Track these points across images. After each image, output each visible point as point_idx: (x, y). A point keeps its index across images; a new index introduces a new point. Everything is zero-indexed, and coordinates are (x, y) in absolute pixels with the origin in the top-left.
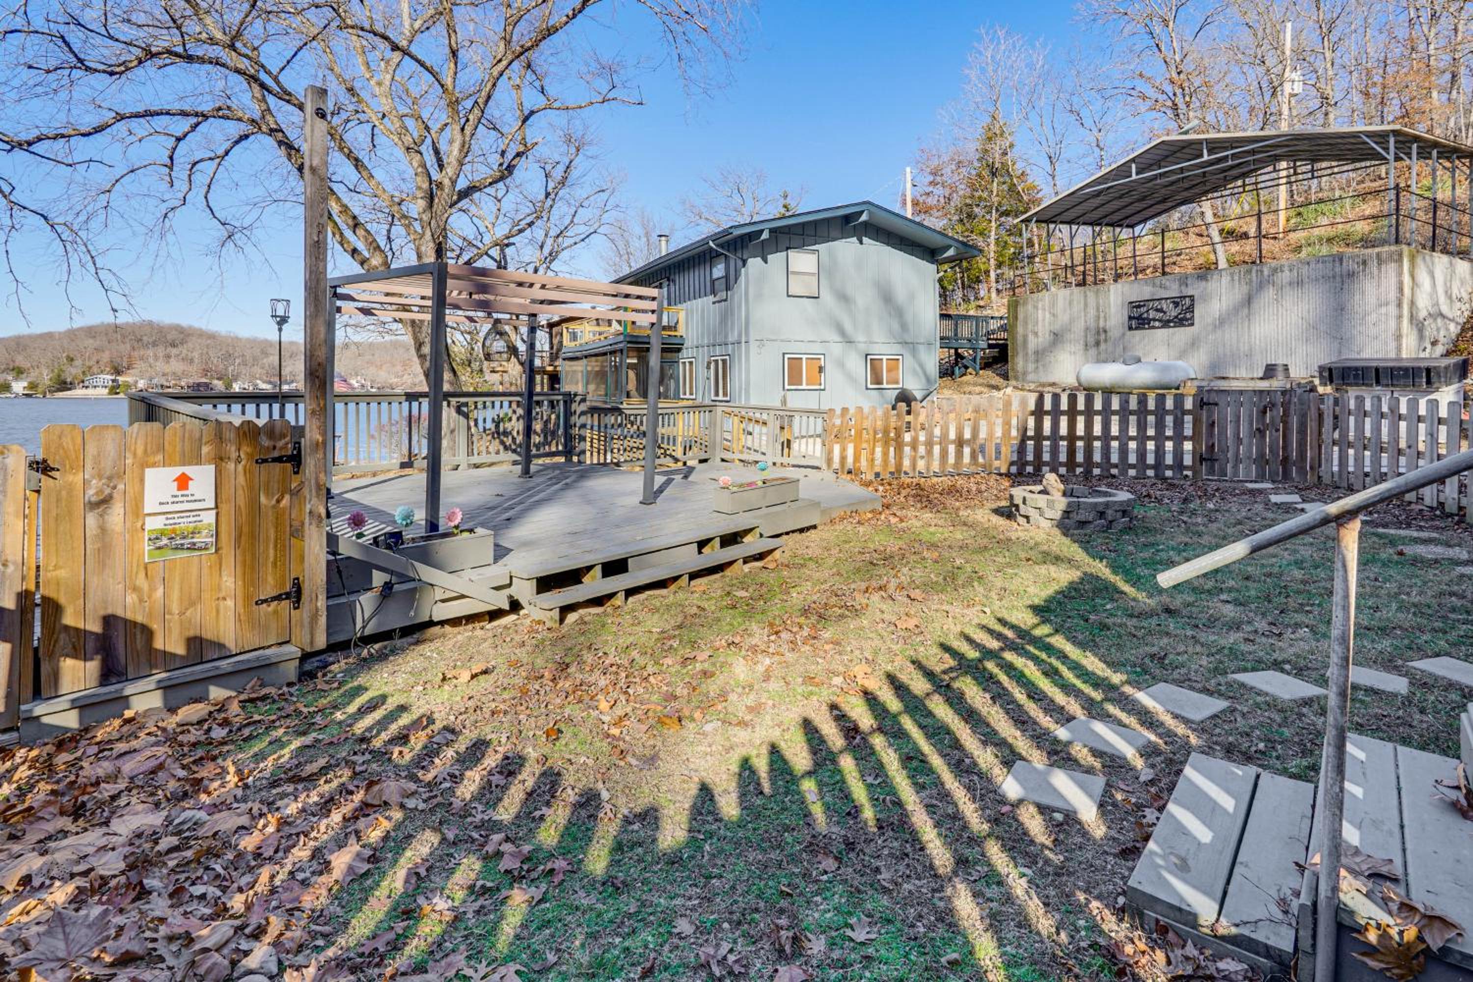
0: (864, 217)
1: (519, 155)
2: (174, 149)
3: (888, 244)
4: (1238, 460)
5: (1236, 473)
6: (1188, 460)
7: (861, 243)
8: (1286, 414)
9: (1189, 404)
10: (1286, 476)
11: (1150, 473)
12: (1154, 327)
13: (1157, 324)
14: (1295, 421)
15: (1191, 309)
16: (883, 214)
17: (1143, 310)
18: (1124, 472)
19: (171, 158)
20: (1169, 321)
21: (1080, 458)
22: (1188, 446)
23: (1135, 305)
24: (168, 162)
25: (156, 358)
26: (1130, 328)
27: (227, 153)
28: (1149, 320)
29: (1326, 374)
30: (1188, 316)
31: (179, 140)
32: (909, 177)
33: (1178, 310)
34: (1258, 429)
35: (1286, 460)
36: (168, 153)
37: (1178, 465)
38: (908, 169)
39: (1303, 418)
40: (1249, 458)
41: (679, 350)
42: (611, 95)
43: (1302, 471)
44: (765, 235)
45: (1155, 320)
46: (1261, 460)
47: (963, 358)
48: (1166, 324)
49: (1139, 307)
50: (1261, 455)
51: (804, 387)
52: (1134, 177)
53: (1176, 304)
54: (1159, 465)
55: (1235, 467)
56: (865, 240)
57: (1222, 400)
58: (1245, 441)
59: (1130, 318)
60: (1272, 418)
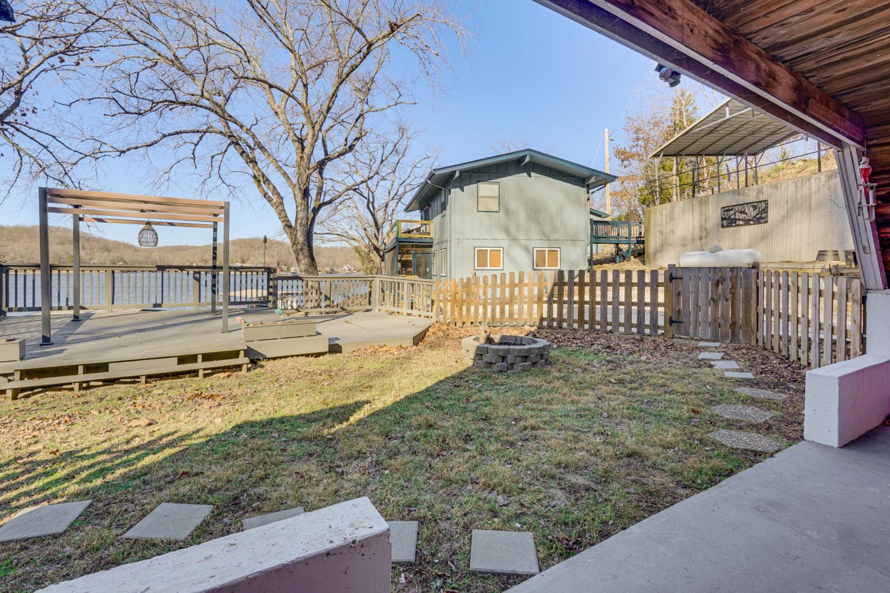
0: (527, 160)
1: (357, 139)
2: (194, 150)
3: (549, 176)
4: (697, 323)
5: (695, 333)
6: (661, 321)
7: (530, 176)
8: (734, 287)
9: (661, 279)
10: (734, 338)
11: (634, 330)
12: (739, 225)
13: (741, 222)
14: (741, 292)
15: (765, 210)
16: (541, 156)
17: (732, 212)
18: (616, 328)
19: (193, 154)
20: (749, 220)
21: (587, 317)
22: (661, 309)
23: (726, 210)
24: (192, 156)
25: (259, 255)
26: (723, 226)
27: (226, 151)
28: (736, 220)
29: (851, 257)
30: (763, 215)
31: (196, 145)
32: (607, 135)
33: (756, 211)
34: (712, 299)
35: (734, 324)
36: (192, 152)
37: (654, 326)
38: (606, 130)
39: (748, 289)
40: (705, 322)
41: (431, 246)
42: (399, 101)
43: (747, 335)
44: (457, 174)
45: (739, 220)
46: (715, 324)
47: (621, 250)
48: (747, 222)
49: (728, 210)
50: (715, 319)
51: (488, 268)
52: (728, 116)
53: (755, 207)
54: (640, 324)
55: (695, 328)
56: (533, 174)
57: (686, 275)
58: (703, 308)
59: (723, 219)
60: (723, 290)
